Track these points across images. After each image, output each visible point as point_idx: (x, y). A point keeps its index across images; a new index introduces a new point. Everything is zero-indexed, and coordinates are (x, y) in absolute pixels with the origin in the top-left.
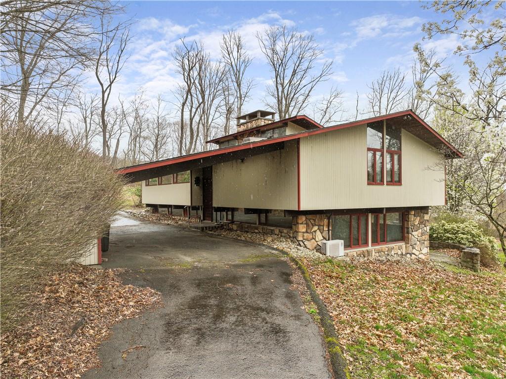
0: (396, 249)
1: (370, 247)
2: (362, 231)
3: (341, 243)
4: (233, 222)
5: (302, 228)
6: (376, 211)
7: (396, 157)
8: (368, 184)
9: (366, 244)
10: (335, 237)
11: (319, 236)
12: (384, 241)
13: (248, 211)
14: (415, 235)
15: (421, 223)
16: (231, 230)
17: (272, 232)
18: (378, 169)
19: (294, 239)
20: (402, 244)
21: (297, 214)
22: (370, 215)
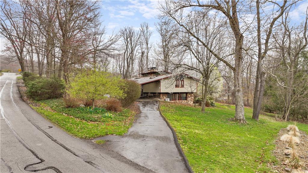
0: (184, 102)
1: (177, 101)
2: (175, 98)
3: (169, 99)
4: (147, 96)
5: (161, 96)
6: (178, 93)
7: (183, 82)
8: (175, 87)
9: (176, 100)
10: (168, 98)
11: (165, 98)
12: (181, 100)
13: (151, 93)
14: (189, 99)
15: (190, 96)
16: (147, 97)
17: (156, 97)
18: (178, 84)
19: (160, 98)
20: (186, 101)
21: (160, 93)
22: (177, 94)
